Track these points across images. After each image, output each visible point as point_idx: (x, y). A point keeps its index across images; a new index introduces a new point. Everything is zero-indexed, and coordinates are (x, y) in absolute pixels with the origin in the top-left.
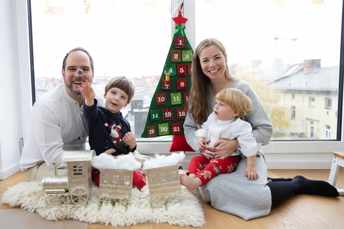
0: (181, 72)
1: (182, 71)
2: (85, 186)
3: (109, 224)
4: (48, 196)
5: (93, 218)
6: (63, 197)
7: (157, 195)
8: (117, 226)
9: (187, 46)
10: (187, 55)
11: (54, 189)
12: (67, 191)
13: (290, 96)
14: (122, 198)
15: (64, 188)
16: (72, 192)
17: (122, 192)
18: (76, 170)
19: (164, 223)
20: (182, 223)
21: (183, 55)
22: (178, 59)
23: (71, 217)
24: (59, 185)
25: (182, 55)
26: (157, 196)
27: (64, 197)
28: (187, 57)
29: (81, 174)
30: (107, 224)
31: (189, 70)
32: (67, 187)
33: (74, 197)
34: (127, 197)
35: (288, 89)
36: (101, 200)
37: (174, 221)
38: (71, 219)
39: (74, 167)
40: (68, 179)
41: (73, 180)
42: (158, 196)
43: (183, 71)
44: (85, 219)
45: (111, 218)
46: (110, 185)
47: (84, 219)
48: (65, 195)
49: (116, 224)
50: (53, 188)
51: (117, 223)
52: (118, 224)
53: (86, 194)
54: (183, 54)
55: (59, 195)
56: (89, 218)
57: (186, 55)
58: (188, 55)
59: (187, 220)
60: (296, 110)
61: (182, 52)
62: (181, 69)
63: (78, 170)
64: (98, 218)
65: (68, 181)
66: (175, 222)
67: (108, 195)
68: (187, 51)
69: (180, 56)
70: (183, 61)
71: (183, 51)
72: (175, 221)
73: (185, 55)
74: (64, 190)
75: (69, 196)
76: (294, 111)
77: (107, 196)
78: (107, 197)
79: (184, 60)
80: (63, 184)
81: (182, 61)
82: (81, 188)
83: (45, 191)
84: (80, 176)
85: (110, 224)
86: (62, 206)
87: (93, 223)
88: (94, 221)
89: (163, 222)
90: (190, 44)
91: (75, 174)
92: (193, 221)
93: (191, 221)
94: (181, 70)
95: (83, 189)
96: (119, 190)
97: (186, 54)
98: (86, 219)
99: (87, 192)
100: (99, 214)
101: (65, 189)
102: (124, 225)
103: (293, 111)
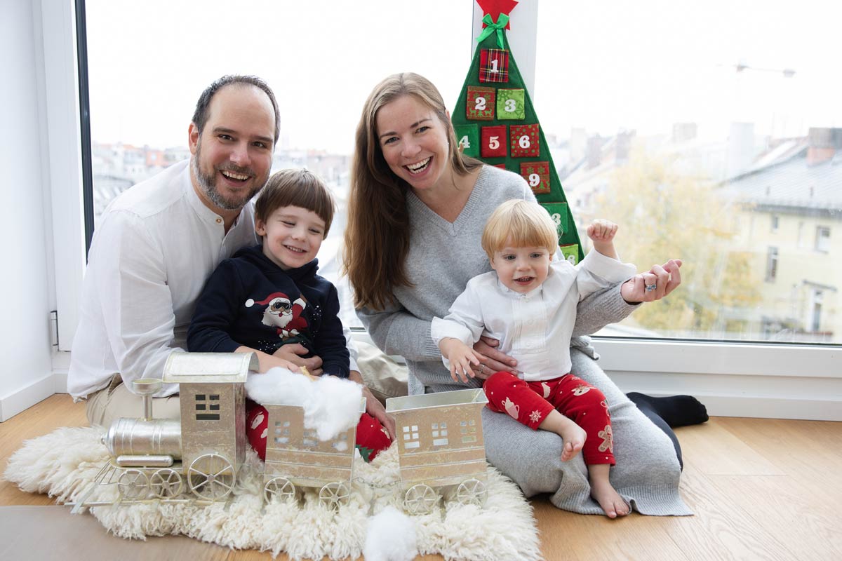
0: (491, 146)
1: (494, 144)
2: (226, 450)
3: (281, 551)
4: (125, 473)
5: (239, 535)
6: (165, 476)
7: (419, 479)
8: (303, 558)
9: (512, 78)
10: (510, 103)
11: (143, 455)
12: (177, 461)
13: (764, 221)
14: (326, 487)
15: (170, 452)
16: (191, 464)
17: (326, 469)
18: (202, 407)
19: (431, 554)
20: (478, 556)
21: (500, 100)
22: (486, 112)
23: (182, 530)
24: (156, 443)
25: (498, 102)
26: (419, 483)
27: (170, 477)
28: (510, 108)
29: (216, 417)
30: (276, 553)
31: (514, 142)
32: (177, 452)
33: (198, 479)
34: (341, 482)
35: (761, 202)
36: (269, 488)
37: (457, 552)
38: (183, 536)
39: (197, 399)
40: (180, 428)
41: (194, 434)
42: (423, 484)
43: (497, 145)
44: (219, 537)
45: (288, 538)
46: (295, 450)
47: (216, 537)
48: (173, 472)
49: (301, 554)
50: (140, 451)
51: (302, 552)
52: (305, 554)
53: (229, 471)
54: (498, 98)
55: (157, 473)
56: (228, 535)
57: (507, 103)
58: (513, 102)
59: (491, 550)
60: (780, 259)
61: (497, 93)
62: (491, 138)
63: (208, 407)
64: (252, 537)
65: (180, 433)
66: (460, 553)
67: (289, 477)
68: (510, 91)
69: (493, 104)
70: (499, 118)
71: (500, 90)
72: (459, 551)
73: (506, 101)
74: (169, 459)
75: (181, 475)
76: (775, 262)
77: (284, 478)
78: (286, 482)
79: (501, 114)
80: (168, 442)
81: (496, 116)
82: (216, 454)
83: (116, 458)
84: (213, 422)
85: (283, 553)
86: (162, 501)
87: (240, 548)
88: (241, 543)
89: (428, 553)
90: (519, 73)
91: (199, 417)
92: (509, 554)
93: (502, 553)
94: (491, 141)
95: (221, 459)
96: (318, 464)
97: (509, 99)
98: (222, 538)
99: (231, 466)
100: (257, 525)
101: (172, 456)
102: (322, 557)
103: (772, 261)
